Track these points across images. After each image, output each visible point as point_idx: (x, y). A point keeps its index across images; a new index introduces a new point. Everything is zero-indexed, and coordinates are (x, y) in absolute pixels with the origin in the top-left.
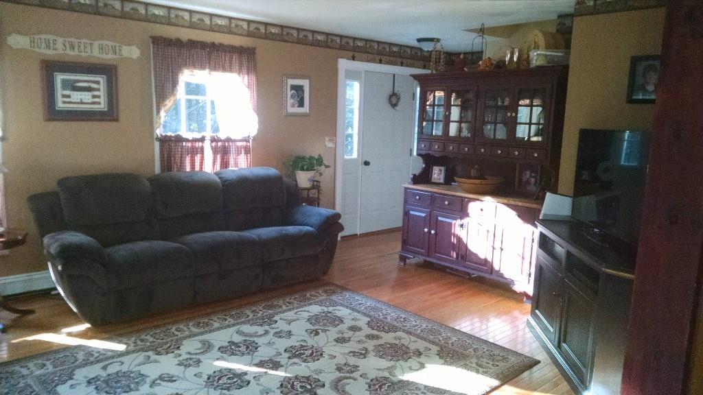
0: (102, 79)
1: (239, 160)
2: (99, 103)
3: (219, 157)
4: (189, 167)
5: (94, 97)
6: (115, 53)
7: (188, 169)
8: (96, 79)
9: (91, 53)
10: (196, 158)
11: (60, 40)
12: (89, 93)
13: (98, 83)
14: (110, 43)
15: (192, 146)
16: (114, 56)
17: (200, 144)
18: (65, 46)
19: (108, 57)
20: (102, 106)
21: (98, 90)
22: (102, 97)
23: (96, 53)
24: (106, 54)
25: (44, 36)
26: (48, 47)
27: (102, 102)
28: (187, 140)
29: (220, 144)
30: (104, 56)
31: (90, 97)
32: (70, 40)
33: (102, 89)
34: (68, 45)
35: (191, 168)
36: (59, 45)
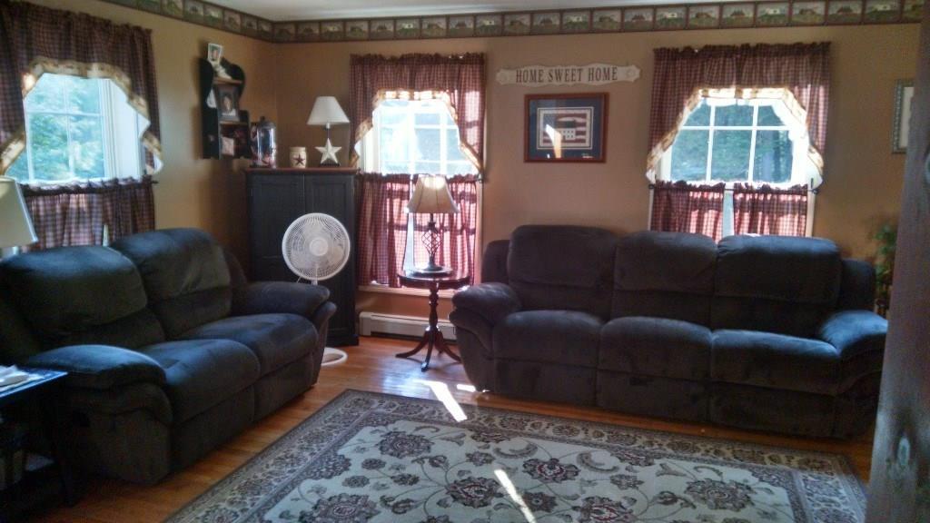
0: (588, 112)
1: (781, 223)
2: (583, 141)
3: (747, 216)
4: (695, 227)
5: (578, 133)
6: (607, 77)
7: (693, 229)
8: (583, 112)
9: (580, 80)
10: (706, 215)
11: (546, 71)
12: (574, 130)
13: (584, 116)
14: (601, 66)
15: (702, 197)
16: (606, 82)
17: (716, 196)
18: (551, 76)
19: (598, 84)
20: (587, 144)
21: (584, 125)
22: (588, 134)
23: (585, 80)
24: (597, 80)
25: (529, 68)
26: (533, 79)
27: (587, 140)
28: (695, 189)
29: (749, 197)
30: (595, 83)
31: (574, 134)
32: (558, 68)
33: (588, 124)
34: (554, 75)
35: (697, 229)
36: (545, 77)
